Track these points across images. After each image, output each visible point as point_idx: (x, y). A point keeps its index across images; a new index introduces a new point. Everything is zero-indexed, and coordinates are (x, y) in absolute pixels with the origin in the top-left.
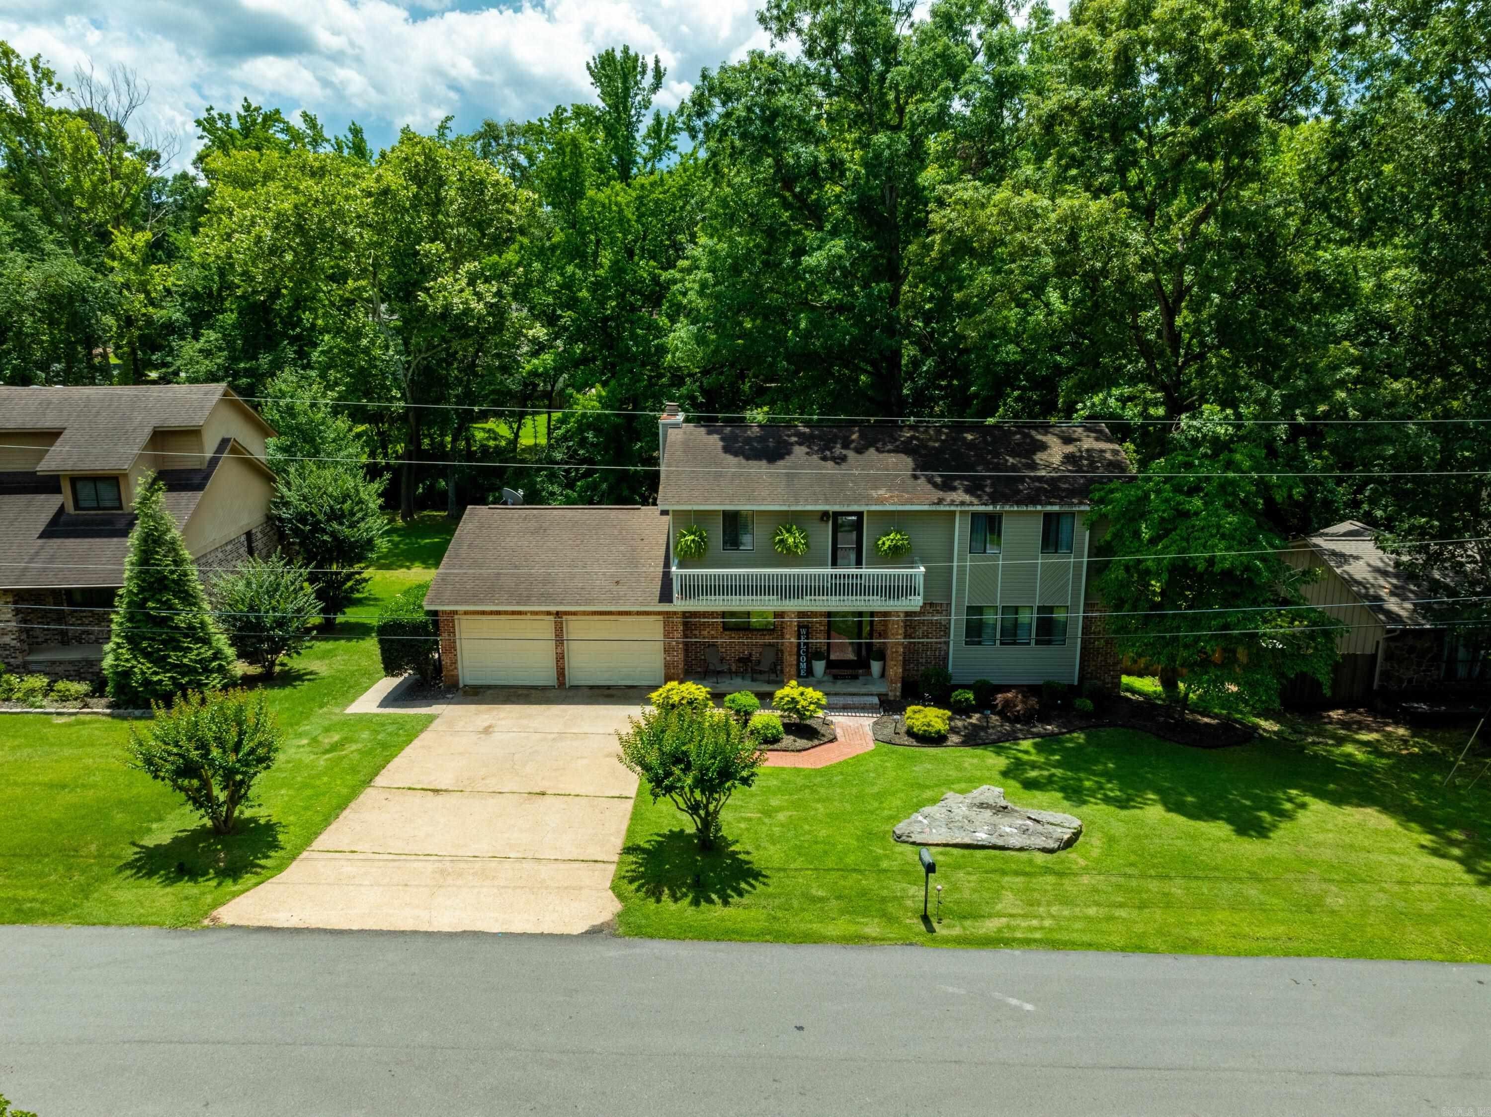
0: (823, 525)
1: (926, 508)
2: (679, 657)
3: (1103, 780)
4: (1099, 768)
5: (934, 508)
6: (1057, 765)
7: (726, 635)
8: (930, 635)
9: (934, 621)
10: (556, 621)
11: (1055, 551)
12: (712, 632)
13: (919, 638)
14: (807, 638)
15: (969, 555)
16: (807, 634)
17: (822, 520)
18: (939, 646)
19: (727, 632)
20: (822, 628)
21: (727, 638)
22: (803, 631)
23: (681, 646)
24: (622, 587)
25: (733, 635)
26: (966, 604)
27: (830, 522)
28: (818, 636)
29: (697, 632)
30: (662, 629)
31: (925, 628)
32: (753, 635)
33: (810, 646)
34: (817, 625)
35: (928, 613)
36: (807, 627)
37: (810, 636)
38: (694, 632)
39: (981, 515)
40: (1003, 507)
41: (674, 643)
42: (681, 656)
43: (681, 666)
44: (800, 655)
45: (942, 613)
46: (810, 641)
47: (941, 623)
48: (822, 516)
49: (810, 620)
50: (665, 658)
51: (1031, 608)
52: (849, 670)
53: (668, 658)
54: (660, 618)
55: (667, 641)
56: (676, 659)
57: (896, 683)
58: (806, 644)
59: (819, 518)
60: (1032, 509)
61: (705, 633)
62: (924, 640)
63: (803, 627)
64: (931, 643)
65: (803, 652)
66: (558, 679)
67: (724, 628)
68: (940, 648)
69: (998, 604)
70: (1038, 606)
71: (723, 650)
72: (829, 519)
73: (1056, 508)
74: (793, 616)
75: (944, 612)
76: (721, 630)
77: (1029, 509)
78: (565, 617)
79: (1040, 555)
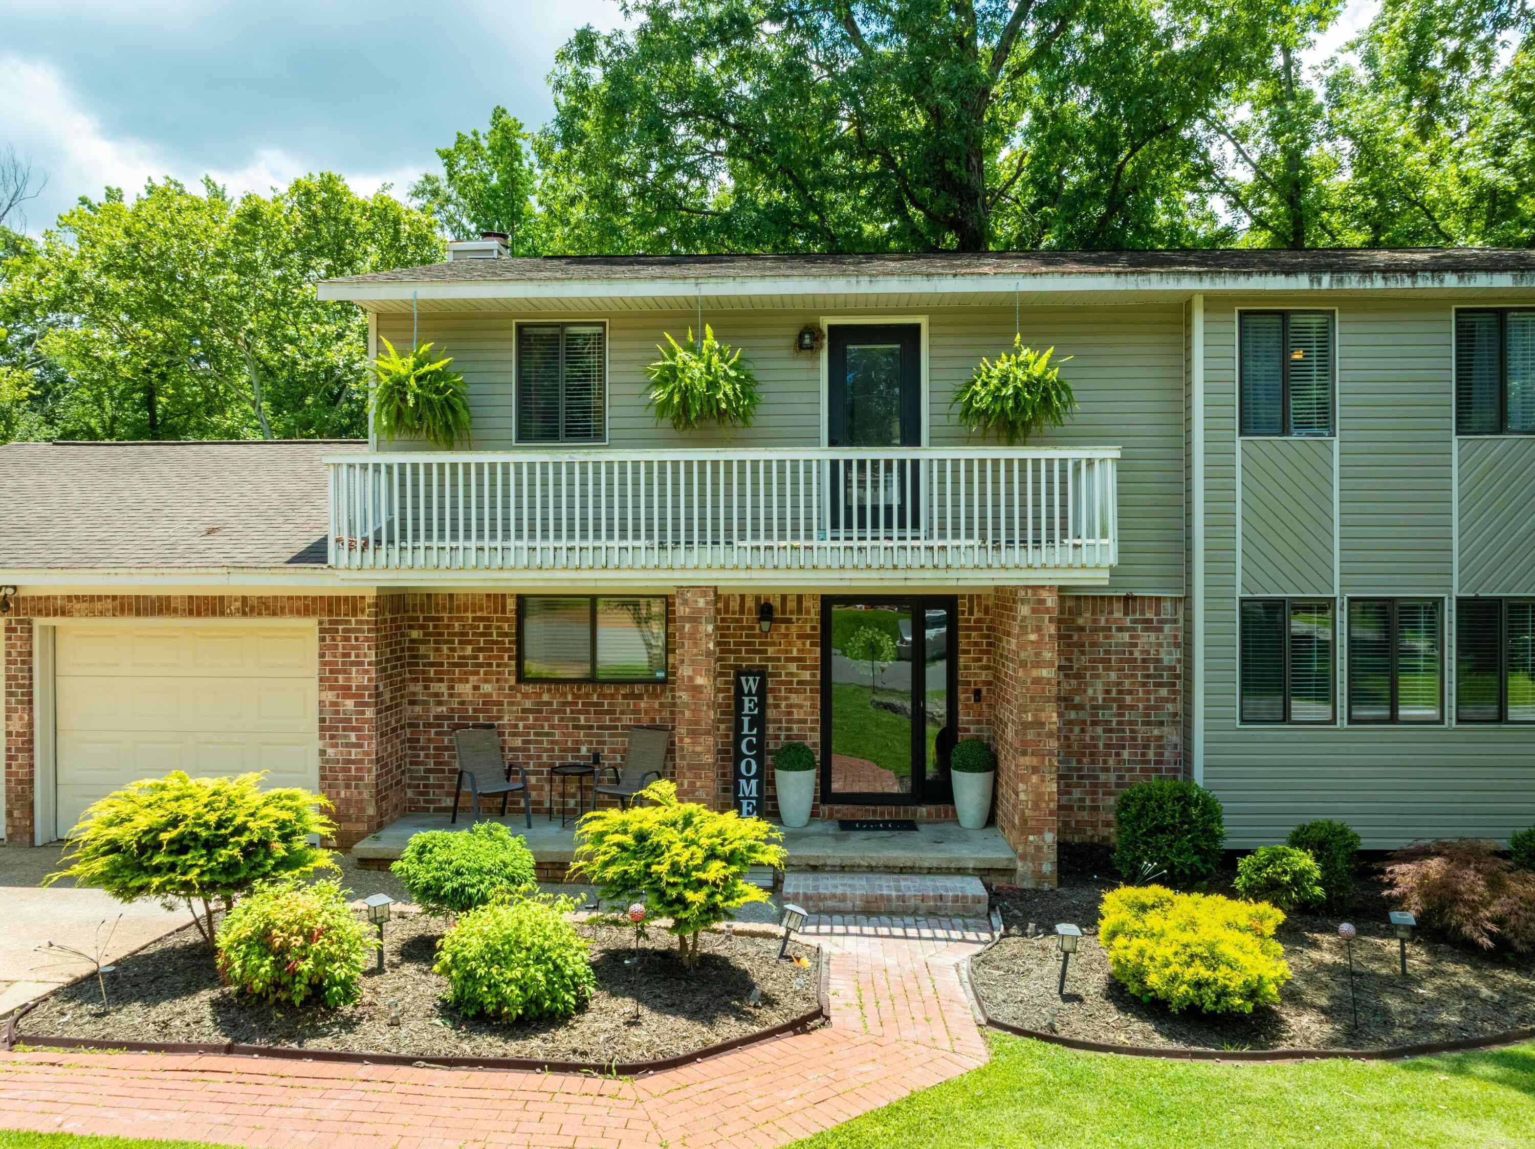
0: (804, 362)
2: (364, 748)
7: (526, 696)
8: (1128, 698)
9: (1137, 654)
10: (9, 629)
11: (1500, 427)
12: (487, 688)
13: (1095, 707)
14: (762, 705)
15: (1238, 440)
16: (762, 691)
17: (800, 346)
18: (1156, 732)
19: (524, 688)
20: (806, 675)
21: (528, 704)
22: (750, 684)
23: (370, 713)
24: (218, 539)
25: (546, 697)
26: (1239, 593)
27: (824, 355)
28: (794, 698)
29: (443, 688)
30: (317, 660)
31: (1113, 676)
32: (602, 696)
33: (771, 729)
34: (793, 667)
35: (1120, 629)
36: (761, 674)
37: (770, 700)
38: (435, 687)
39: (1269, 319)
40: (1341, 281)
41: (350, 704)
42: (371, 746)
43: (369, 778)
44: (739, 756)
45: (1161, 630)
46: (771, 713)
47: (1158, 661)
48: (801, 337)
49: (771, 652)
50: (323, 752)
51: (1438, 602)
52: (886, 809)
53: (331, 751)
54: (311, 624)
55: (330, 696)
56: (354, 754)
57: (1040, 832)
58: (759, 721)
59: (791, 341)
60: (1429, 284)
61: (465, 689)
62: (1110, 715)
63: (749, 672)
64: (1131, 723)
65: (750, 746)
66: (9, 814)
67: (521, 677)
68: (1160, 738)
69: (1336, 593)
70: (1459, 599)
71: (518, 742)
72: (821, 346)
73: (1504, 281)
74: (701, 603)
75: (1167, 627)
76: (513, 680)
77: (1421, 284)
78: (39, 622)
79: (1455, 439)
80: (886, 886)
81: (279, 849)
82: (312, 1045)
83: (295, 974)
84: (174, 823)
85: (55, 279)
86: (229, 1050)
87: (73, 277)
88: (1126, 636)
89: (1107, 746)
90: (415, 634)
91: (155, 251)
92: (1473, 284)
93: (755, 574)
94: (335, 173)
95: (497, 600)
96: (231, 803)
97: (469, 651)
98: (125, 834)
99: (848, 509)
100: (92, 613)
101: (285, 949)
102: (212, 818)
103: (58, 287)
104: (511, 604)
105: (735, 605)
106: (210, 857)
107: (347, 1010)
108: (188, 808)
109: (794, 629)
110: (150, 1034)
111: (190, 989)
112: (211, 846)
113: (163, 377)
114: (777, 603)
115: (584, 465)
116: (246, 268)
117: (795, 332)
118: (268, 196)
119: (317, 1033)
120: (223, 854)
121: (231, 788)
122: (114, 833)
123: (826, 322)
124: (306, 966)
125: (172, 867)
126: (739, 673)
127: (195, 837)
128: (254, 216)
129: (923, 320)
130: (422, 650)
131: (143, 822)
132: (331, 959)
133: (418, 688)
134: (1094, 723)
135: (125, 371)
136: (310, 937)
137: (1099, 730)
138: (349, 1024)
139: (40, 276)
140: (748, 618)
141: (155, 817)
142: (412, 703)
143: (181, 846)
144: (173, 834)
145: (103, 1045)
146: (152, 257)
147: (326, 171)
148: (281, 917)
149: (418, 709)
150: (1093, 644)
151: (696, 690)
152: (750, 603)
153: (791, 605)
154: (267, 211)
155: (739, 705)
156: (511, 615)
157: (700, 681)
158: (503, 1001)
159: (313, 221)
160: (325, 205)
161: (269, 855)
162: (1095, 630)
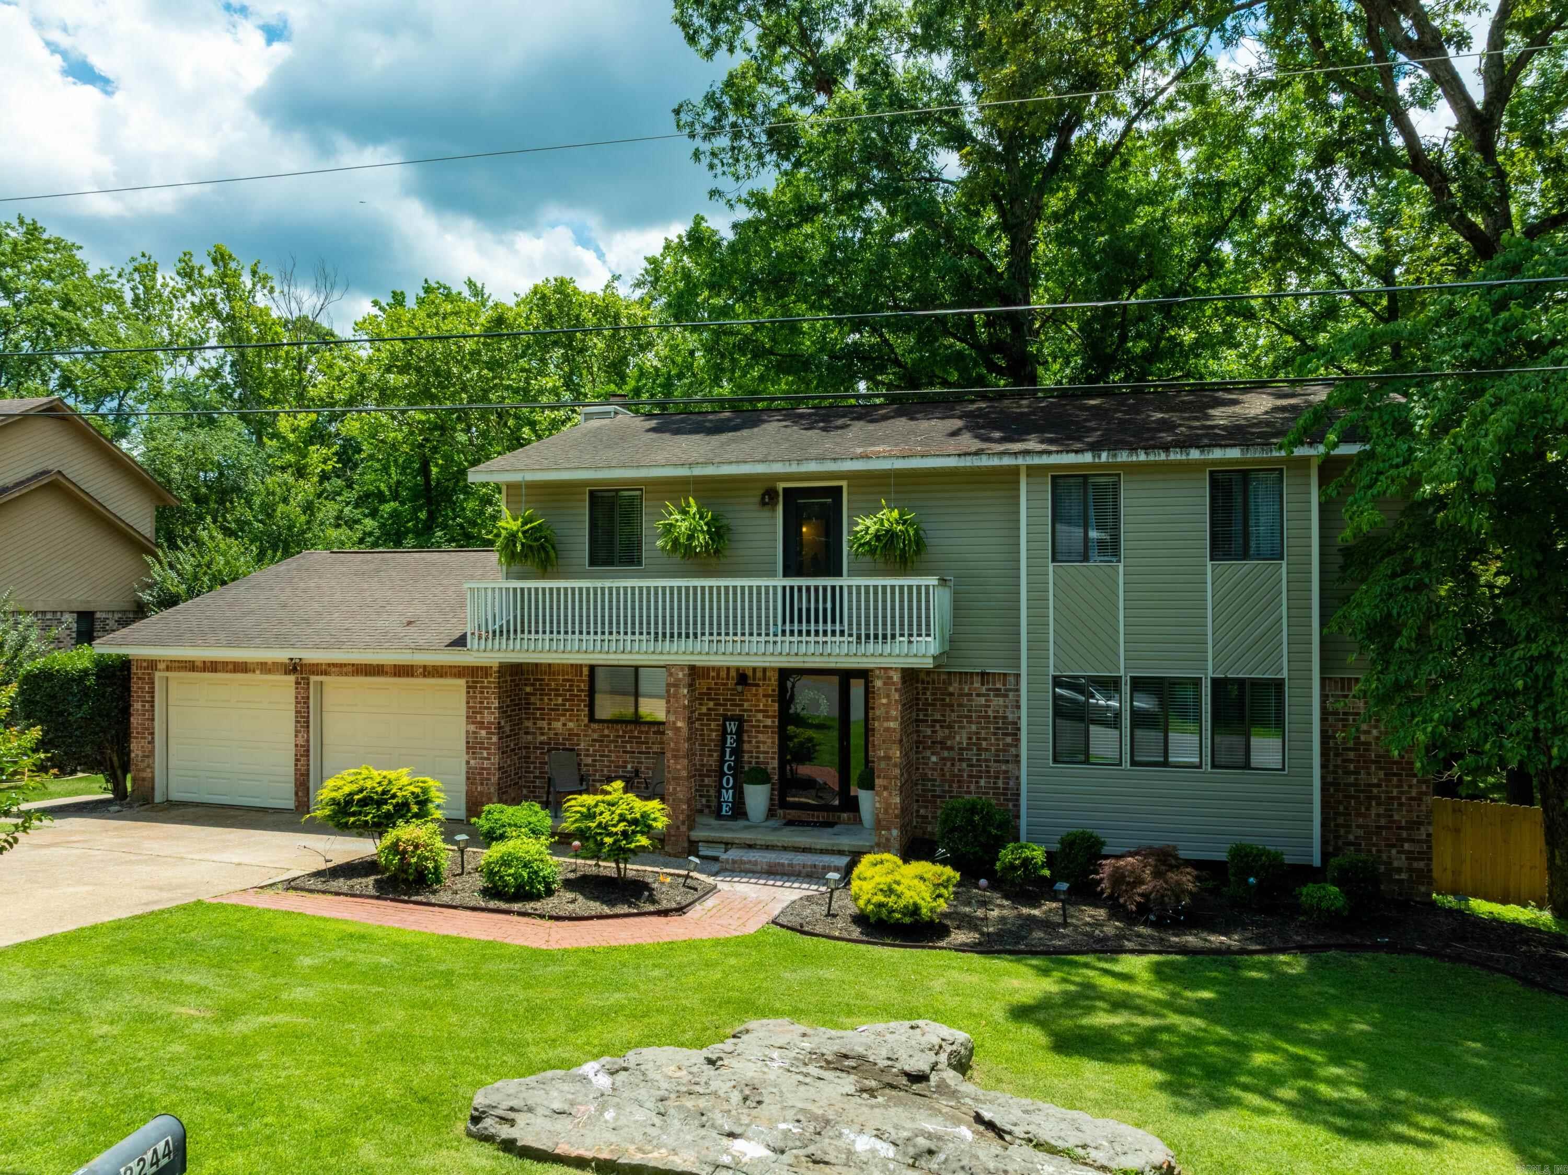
0: (766, 514)
1: (952, 462)
2: (492, 761)
3: (1317, 1056)
4: (1322, 1027)
5: (967, 462)
6: (1206, 1010)
7: (594, 731)
8: (984, 744)
9: (990, 713)
10: (297, 683)
11: (1245, 555)
12: (571, 725)
13: (961, 749)
14: (739, 741)
15: (1051, 566)
16: (740, 732)
17: (763, 504)
18: (1004, 768)
19: (595, 726)
20: (769, 722)
21: (596, 736)
22: (732, 727)
23: (495, 739)
24: (412, 629)
25: (606, 732)
26: (1052, 672)
27: (780, 508)
28: (761, 737)
29: (544, 724)
30: (464, 705)
31: (974, 727)
32: (641, 732)
33: (746, 757)
34: (760, 716)
35: (978, 695)
36: (740, 720)
37: (746, 738)
38: (540, 723)
39: (1072, 480)
40: (1115, 456)
41: (483, 733)
42: (495, 759)
43: (494, 779)
44: (723, 774)
45: (1006, 696)
46: (746, 747)
47: (1005, 718)
48: (763, 496)
49: (746, 705)
50: (468, 763)
51: (1197, 682)
52: (821, 814)
53: (472, 762)
54: (462, 682)
55: (472, 728)
56: (486, 764)
57: (889, 829)
58: (737, 752)
59: (758, 499)
60: (1179, 457)
61: (558, 725)
62: (971, 755)
63: (732, 718)
64: (986, 760)
65: (730, 768)
66: (296, 794)
67: (592, 718)
68: (1006, 772)
69: (1122, 673)
70: (1214, 680)
71: (589, 760)
72: (777, 503)
73: (1234, 453)
74: (681, 675)
75: (1011, 694)
76: (586, 720)
77: (1172, 457)
78: (313, 678)
79: (1209, 564)
80: (785, 859)
81: (415, 809)
82: (414, 898)
83: (409, 864)
84: (361, 791)
85: (350, 380)
86: (378, 898)
87: (362, 379)
88: (982, 700)
89: (970, 776)
90: (528, 689)
91: (424, 354)
92: (1211, 456)
93: (712, 658)
94: (568, 277)
95: (577, 668)
96: (390, 782)
97: (560, 700)
98: (338, 795)
99: (800, 610)
100: (340, 674)
101: (405, 852)
102: (380, 789)
103: (352, 387)
104: (586, 671)
105: (723, 674)
106: (378, 809)
107: (435, 887)
108: (369, 784)
109: (761, 691)
110: (345, 889)
111: (367, 875)
112: (380, 803)
113: (435, 450)
114: (750, 673)
115: (610, 589)
116: (494, 365)
117: (759, 493)
118: (511, 302)
119: (418, 894)
120: (385, 808)
121: (392, 775)
122: (334, 794)
123: (781, 486)
124: (414, 860)
125: (360, 813)
126: (726, 718)
127: (371, 798)
128: (500, 321)
129: (844, 484)
130: (533, 699)
131: (347, 790)
132: (427, 859)
133: (529, 724)
134: (960, 760)
135: (406, 448)
136: (417, 847)
137: (964, 765)
138: (434, 892)
139: (339, 379)
140: (731, 683)
141: (354, 787)
142: (527, 733)
143: (364, 802)
144: (360, 796)
145: (324, 892)
146: (421, 360)
147: (559, 275)
148: (405, 837)
149: (530, 737)
150: (960, 705)
151: (678, 729)
152: (733, 673)
153: (759, 674)
154: (510, 315)
155: (724, 741)
156: (585, 678)
157: (679, 724)
158: (506, 885)
159: (549, 319)
160: (559, 306)
161: (409, 810)
162: (961, 695)
